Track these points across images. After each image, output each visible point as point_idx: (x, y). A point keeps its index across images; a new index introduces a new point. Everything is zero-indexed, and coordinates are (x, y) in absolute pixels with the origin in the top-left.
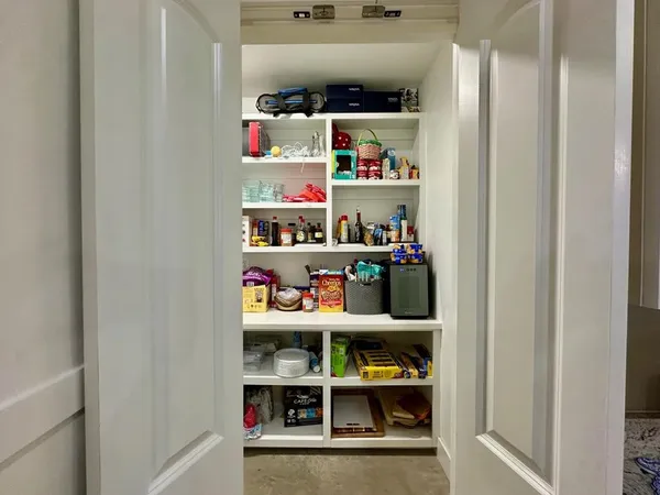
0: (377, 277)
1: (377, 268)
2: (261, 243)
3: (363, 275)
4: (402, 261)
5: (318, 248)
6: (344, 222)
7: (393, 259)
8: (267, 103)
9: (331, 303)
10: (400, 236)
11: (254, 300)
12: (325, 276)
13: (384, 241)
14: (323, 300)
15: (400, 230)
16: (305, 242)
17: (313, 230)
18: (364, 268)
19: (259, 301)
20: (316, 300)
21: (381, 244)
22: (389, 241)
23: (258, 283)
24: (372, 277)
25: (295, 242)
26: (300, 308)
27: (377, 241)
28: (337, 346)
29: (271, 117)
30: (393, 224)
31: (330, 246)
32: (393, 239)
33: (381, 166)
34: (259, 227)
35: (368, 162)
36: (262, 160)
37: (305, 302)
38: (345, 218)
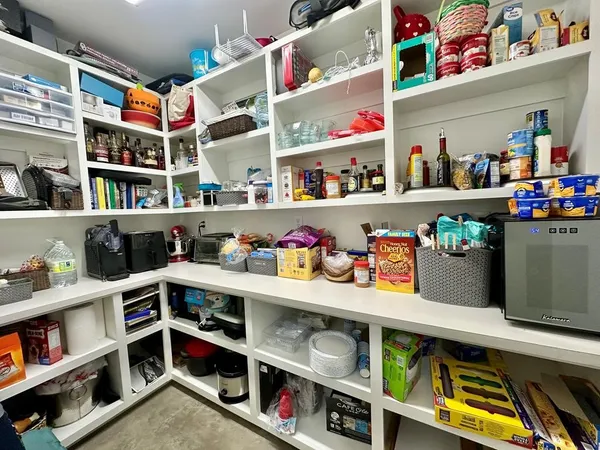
0: (475, 243)
1: (475, 228)
2: (304, 197)
3: (449, 238)
4: (537, 214)
5: (375, 198)
6: (415, 157)
7: (514, 211)
8: (300, 12)
9: (393, 278)
10: (532, 166)
11: (297, 264)
12: (385, 238)
13: (495, 179)
14: (381, 273)
15: (534, 155)
16: (356, 191)
17: (371, 175)
18: (449, 228)
19: (302, 266)
20: (372, 271)
21: (487, 185)
22: (505, 179)
23: (301, 245)
24: (464, 242)
25: (344, 192)
26: (352, 279)
27: (479, 180)
28: (392, 350)
29: (308, 31)
30: (515, 147)
31: (391, 196)
32: (516, 175)
33: (487, 44)
34: (305, 178)
35: (457, 45)
36: (300, 91)
37: (358, 273)
38: (418, 150)
